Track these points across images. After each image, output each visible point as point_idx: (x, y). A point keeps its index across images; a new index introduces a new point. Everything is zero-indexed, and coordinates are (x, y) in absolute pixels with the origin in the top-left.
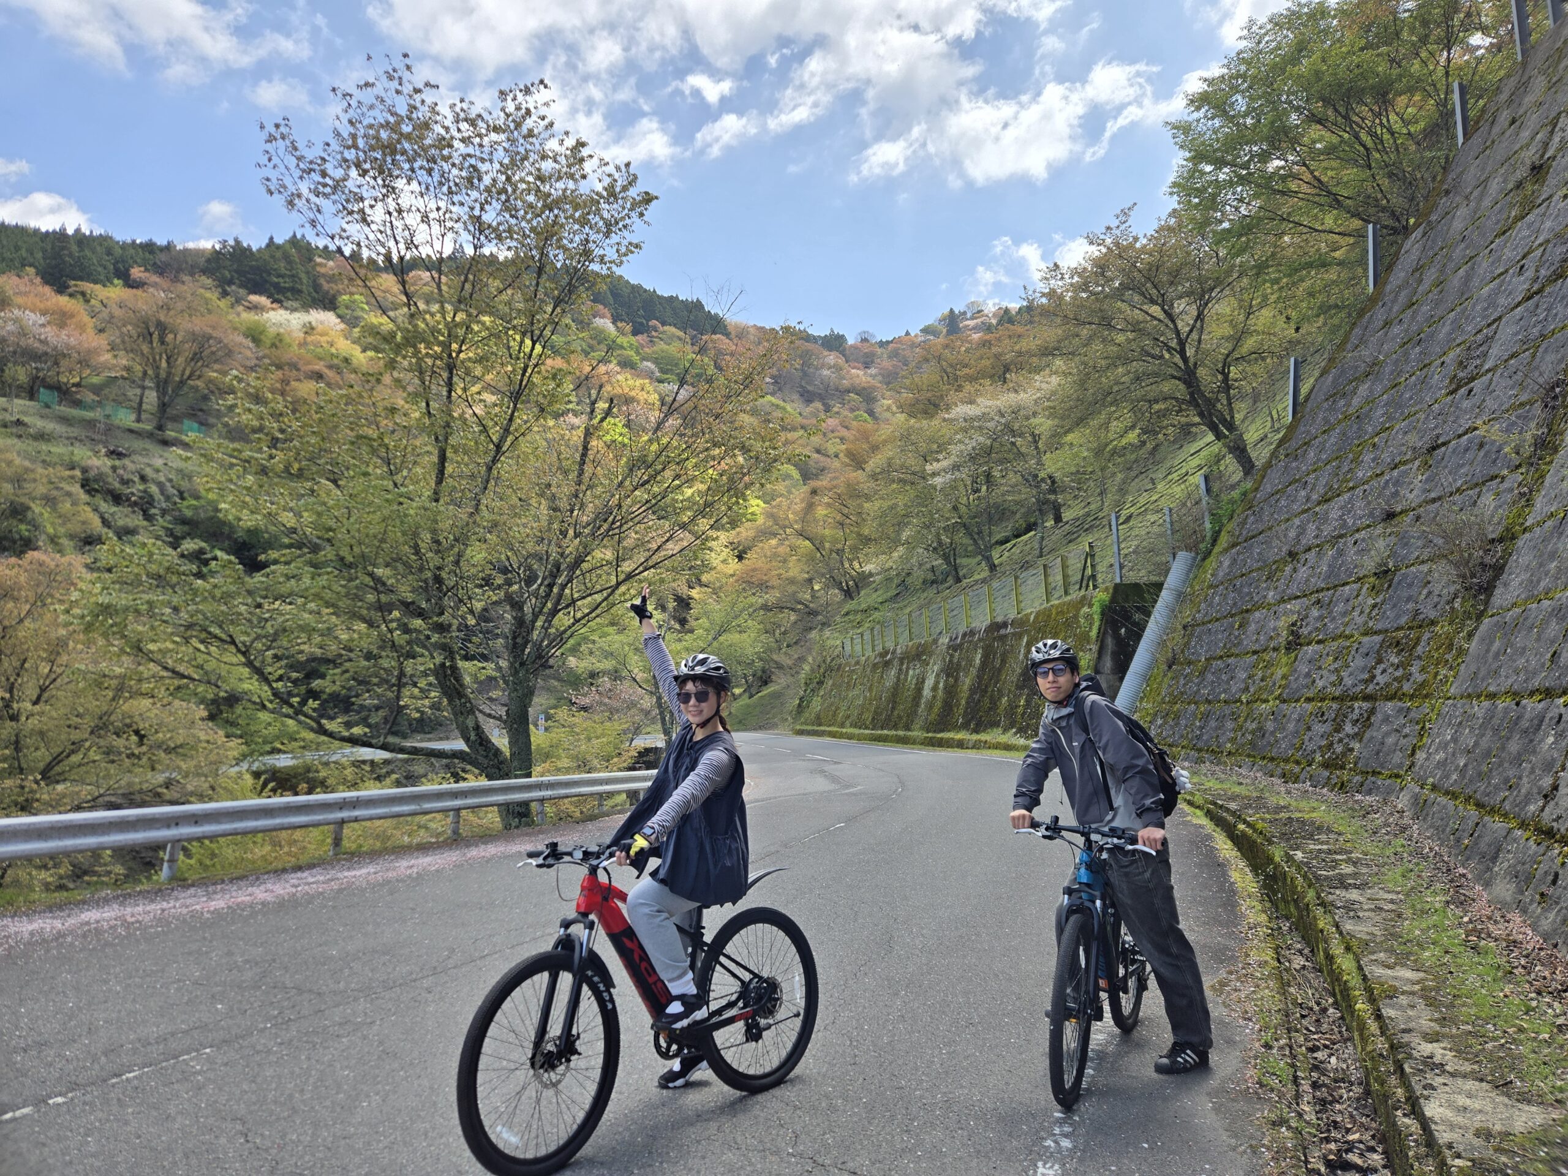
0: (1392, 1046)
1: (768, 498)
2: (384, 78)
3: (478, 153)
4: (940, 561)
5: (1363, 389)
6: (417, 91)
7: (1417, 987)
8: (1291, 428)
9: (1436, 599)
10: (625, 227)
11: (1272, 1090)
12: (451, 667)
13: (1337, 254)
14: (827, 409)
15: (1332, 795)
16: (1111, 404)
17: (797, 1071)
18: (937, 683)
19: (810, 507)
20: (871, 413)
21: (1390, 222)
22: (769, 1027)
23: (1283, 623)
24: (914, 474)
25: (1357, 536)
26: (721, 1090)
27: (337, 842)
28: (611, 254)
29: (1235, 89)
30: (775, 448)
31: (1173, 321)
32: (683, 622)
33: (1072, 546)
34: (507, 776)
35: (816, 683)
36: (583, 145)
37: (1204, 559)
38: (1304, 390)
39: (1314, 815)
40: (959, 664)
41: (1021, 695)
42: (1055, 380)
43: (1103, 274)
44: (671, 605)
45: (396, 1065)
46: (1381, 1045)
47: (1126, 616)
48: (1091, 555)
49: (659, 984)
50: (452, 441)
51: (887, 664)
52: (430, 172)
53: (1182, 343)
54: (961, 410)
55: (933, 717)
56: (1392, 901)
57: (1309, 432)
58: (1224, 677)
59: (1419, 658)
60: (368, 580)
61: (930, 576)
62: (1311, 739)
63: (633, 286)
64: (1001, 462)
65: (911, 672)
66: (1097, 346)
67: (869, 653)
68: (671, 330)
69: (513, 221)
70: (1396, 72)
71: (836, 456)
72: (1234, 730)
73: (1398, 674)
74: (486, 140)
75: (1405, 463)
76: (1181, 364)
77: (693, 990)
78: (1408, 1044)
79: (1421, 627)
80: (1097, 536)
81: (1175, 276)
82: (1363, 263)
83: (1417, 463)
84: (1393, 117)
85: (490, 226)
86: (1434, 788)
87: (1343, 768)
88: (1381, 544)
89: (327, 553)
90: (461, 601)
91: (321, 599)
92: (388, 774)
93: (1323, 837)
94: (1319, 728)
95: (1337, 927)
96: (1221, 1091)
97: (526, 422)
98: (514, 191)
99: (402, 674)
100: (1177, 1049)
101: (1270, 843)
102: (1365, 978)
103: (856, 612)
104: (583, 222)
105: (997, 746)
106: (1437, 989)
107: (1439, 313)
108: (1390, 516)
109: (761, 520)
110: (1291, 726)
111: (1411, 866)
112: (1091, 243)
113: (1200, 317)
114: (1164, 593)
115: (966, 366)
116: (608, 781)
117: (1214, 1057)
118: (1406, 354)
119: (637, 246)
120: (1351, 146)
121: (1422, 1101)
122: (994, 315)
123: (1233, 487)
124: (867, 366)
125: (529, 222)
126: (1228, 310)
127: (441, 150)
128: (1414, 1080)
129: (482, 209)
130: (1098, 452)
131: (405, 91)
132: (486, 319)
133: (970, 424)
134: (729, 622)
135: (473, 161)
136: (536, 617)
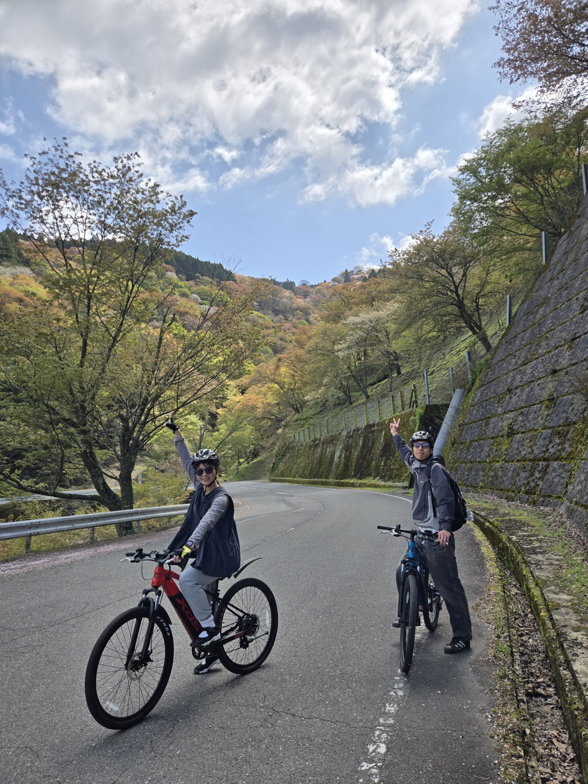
0: (558, 634)
1: (257, 363)
2: (53, 149)
3: (103, 189)
4: (342, 394)
5: (541, 311)
6: (71, 156)
7: (570, 604)
8: (508, 329)
9: (576, 412)
10: (180, 227)
11: (501, 660)
12: (90, 452)
13: (529, 245)
14: (286, 319)
15: (529, 507)
16: (423, 317)
17: (266, 661)
18: (341, 455)
19: (278, 367)
20: (308, 320)
21: (552, 230)
22: (252, 640)
23: (505, 423)
24: (329, 351)
25: (539, 381)
26: (227, 674)
27: (28, 546)
28: (173, 241)
29: (481, 165)
30: (258, 340)
31: (452, 277)
32: (213, 426)
33: (405, 386)
34: (120, 508)
35: (281, 456)
36: (158, 186)
37: (468, 393)
38: (514, 311)
39: (521, 517)
40: (351, 445)
41: (382, 460)
42: (396, 305)
43: (418, 254)
44: (208, 417)
45: (54, 668)
46: (553, 633)
47: (432, 421)
48: (414, 391)
49: (195, 622)
50: (90, 335)
51: (316, 446)
52: (77, 198)
53: (456, 288)
54: (352, 319)
55: (339, 471)
56: (557, 560)
57: (516, 331)
58: (478, 450)
59: (569, 440)
60: (45, 407)
61: (337, 401)
62: (519, 480)
63: (187, 256)
64: (371, 345)
65: (328, 450)
66: (416, 289)
67: (307, 440)
68: (206, 278)
69: (122, 224)
70: (555, 158)
71: (291, 342)
72: (483, 476)
73: (559, 448)
74: (107, 183)
75: (561, 346)
76: (456, 298)
77: (213, 625)
78: (565, 633)
79: (569, 425)
80: (417, 381)
81: (453, 255)
82: (541, 250)
83: (566, 346)
84: (553, 180)
85: (109, 226)
86: (576, 503)
87: (534, 494)
88: (550, 385)
89: (23, 394)
90: (95, 418)
91: (20, 418)
92: (59, 507)
93: (526, 528)
94: (523, 475)
95: (532, 573)
96: (477, 661)
97: (129, 326)
98: (123, 208)
99: (63, 456)
100: (455, 640)
101: (501, 532)
102: (545, 600)
103: (301, 420)
104: (159, 224)
105: (370, 486)
106: (579, 604)
107: (575, 274)
108: (554, 372)
109: (253, 374)
110: (510, 474)
111: (566, 542)
112: (413, 238)
113: (464, 275)
114: (450, 409)
115: (354, 298)
116: (173, 509)
117: (472, 644)
118: (560, 294)
119: (186, 237)
120: (534, 194)
121: (572, 662)
122: (367, 273)
123: (481, 357)
124: (305, 297)
125: (130, 224)
126: (478, 272)
127: (84, 187)
128: (568, 651)
129: (106, 217)
130: (418, 340)
131: (65, 157)
132: (108, 273)
133: (356, 327)
134: (237, 426)
135: (101, 193)
136: (135, 425)
